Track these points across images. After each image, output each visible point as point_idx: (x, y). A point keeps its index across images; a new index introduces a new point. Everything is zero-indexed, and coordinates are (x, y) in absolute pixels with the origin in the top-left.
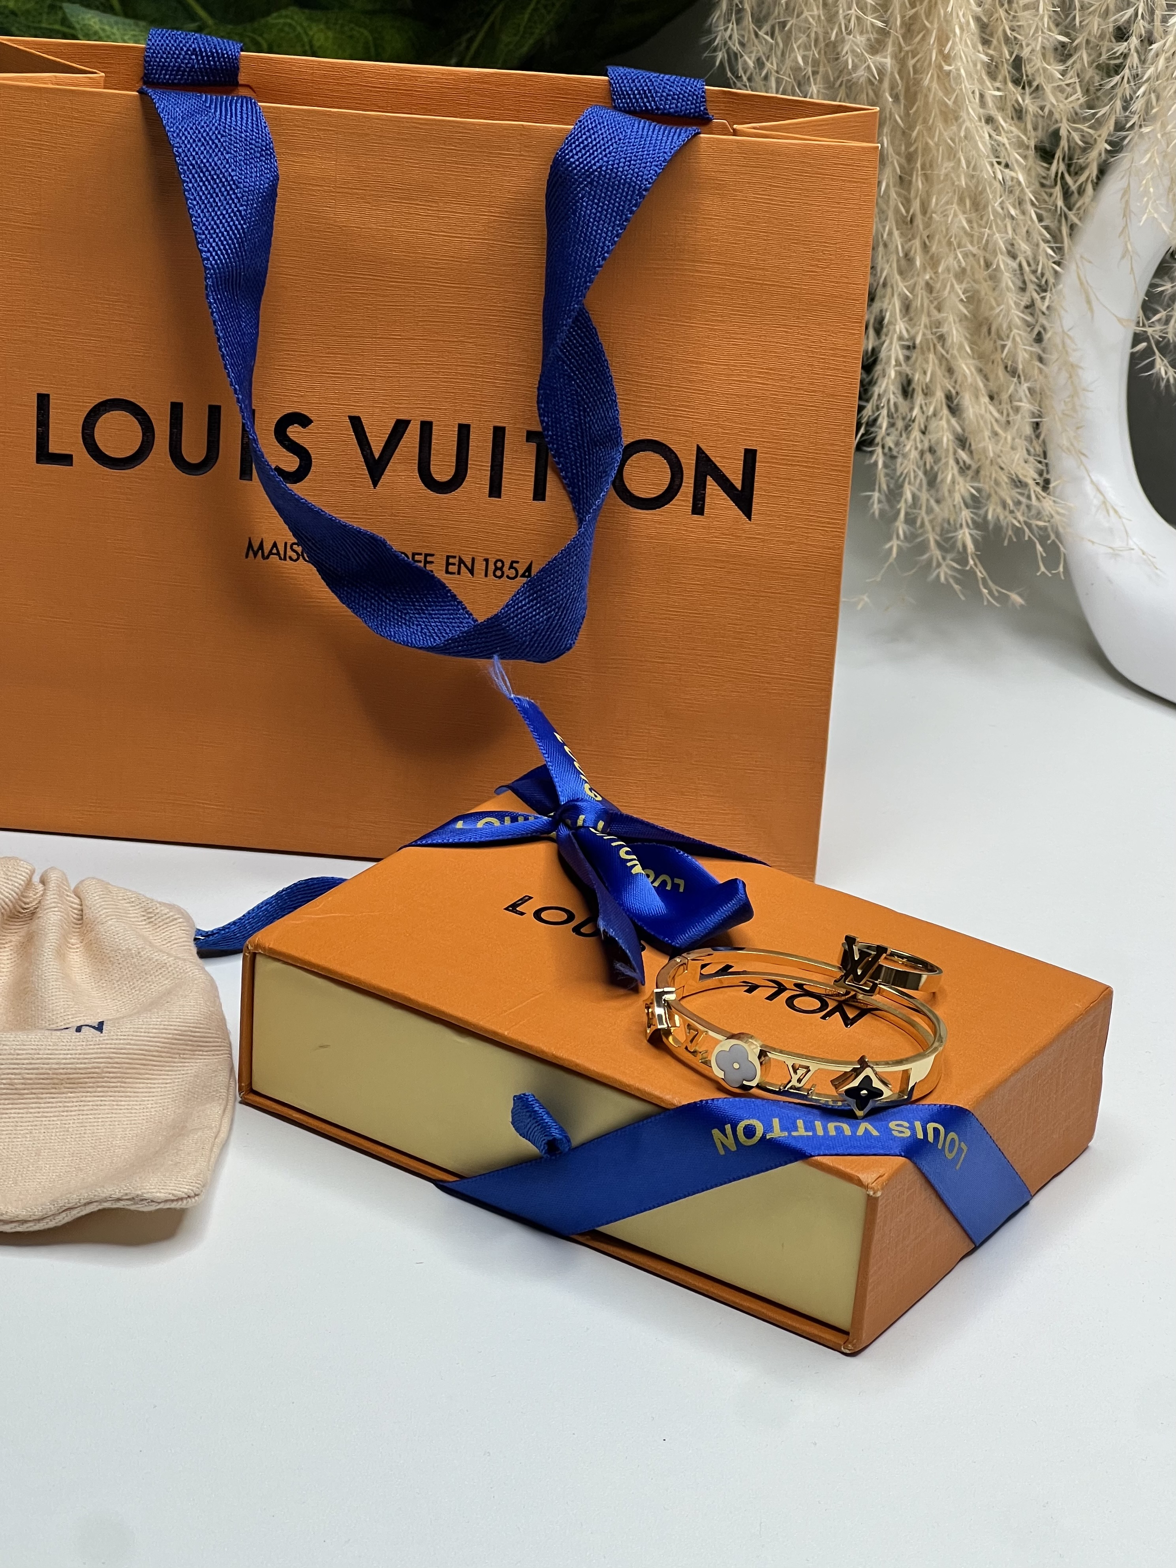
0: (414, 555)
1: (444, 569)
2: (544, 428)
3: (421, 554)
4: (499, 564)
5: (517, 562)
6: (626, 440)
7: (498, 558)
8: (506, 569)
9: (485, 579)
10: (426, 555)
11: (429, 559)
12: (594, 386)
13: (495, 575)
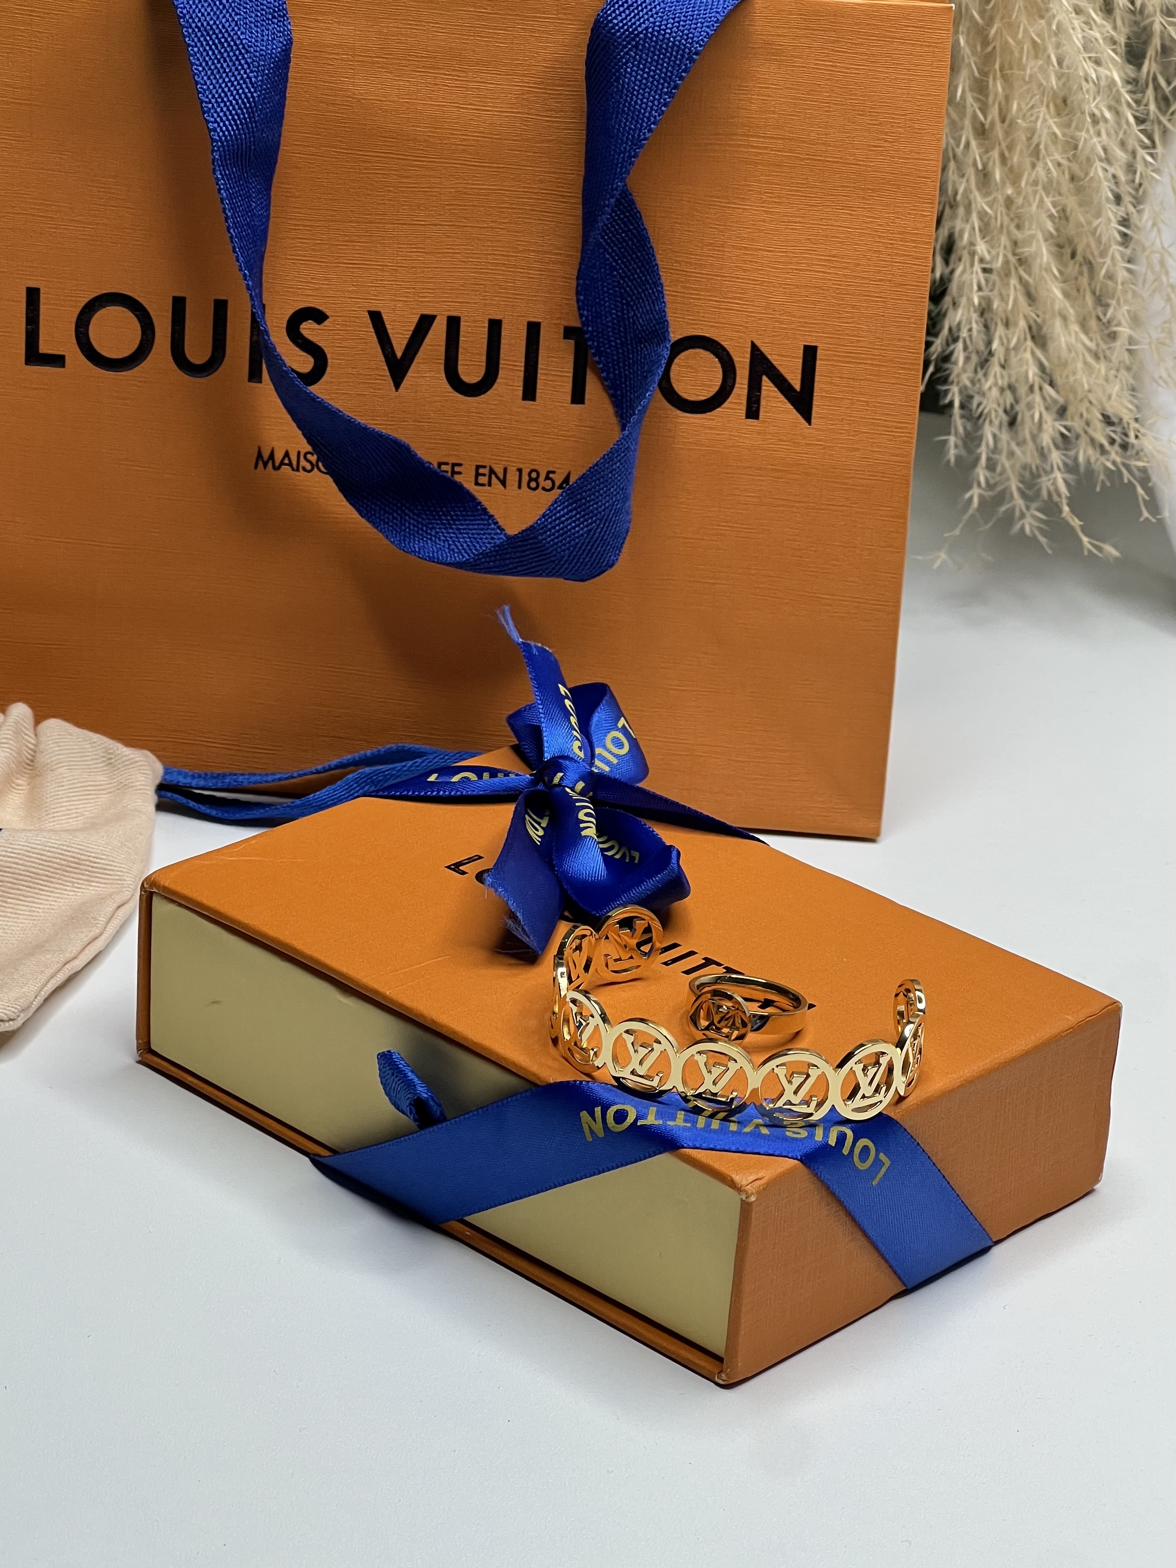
0: (440, 464)
1: (473, 480)
2: (583, 323)
3: (447, 464)
4: (534, 475)
5: (554, 472)
6: (675, 335)
7: (533, 467)
8: (541, 480)
9: (520, 491)
10: (454, 465)
11: (457, 469)
12: (639, 277)
13: (529, 487)
